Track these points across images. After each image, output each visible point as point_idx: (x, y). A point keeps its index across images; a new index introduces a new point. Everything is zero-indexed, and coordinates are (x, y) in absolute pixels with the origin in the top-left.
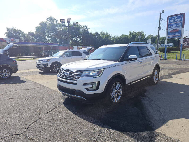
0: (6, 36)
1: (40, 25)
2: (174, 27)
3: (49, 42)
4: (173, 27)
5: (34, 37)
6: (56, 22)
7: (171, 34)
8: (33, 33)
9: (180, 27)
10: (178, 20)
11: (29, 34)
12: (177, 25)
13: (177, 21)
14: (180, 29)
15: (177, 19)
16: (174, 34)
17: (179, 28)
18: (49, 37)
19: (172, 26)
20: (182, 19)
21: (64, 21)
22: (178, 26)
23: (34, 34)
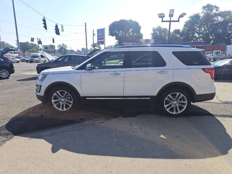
0: (152, 37)
1: (189, 19)
3: (199, 40)
5: (179, 36)
6: (216, 10)
8: (179, 30)
11: (174, 32)
18: (199, 34)
21: (163, 15)
23: (181, 31)
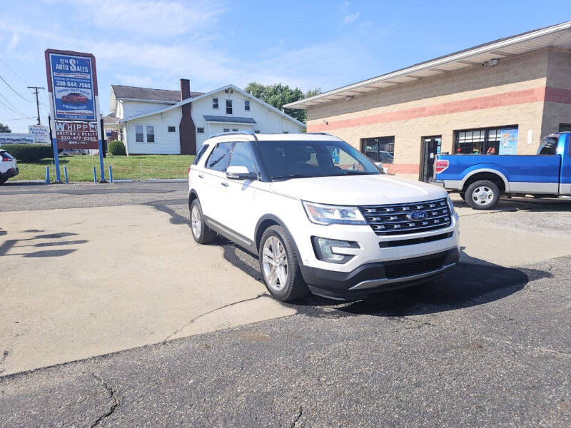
2: (71, 87)
4: (66, 86)
7: (67, 107)
9: (89, 91)
10: (78, 69)
12: (78, 83)
13: (76, 72)
14: (90, 97)
15: (76, 65)
16: (75, 108)
17: (87, 94)
19: (64, 84)
20: (89, 70)
22: (81, 87)
